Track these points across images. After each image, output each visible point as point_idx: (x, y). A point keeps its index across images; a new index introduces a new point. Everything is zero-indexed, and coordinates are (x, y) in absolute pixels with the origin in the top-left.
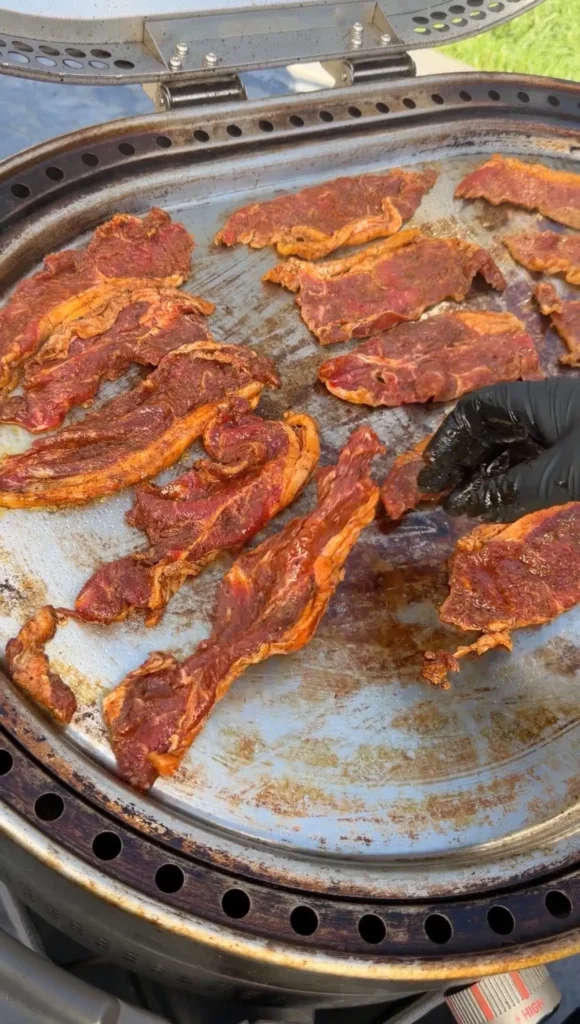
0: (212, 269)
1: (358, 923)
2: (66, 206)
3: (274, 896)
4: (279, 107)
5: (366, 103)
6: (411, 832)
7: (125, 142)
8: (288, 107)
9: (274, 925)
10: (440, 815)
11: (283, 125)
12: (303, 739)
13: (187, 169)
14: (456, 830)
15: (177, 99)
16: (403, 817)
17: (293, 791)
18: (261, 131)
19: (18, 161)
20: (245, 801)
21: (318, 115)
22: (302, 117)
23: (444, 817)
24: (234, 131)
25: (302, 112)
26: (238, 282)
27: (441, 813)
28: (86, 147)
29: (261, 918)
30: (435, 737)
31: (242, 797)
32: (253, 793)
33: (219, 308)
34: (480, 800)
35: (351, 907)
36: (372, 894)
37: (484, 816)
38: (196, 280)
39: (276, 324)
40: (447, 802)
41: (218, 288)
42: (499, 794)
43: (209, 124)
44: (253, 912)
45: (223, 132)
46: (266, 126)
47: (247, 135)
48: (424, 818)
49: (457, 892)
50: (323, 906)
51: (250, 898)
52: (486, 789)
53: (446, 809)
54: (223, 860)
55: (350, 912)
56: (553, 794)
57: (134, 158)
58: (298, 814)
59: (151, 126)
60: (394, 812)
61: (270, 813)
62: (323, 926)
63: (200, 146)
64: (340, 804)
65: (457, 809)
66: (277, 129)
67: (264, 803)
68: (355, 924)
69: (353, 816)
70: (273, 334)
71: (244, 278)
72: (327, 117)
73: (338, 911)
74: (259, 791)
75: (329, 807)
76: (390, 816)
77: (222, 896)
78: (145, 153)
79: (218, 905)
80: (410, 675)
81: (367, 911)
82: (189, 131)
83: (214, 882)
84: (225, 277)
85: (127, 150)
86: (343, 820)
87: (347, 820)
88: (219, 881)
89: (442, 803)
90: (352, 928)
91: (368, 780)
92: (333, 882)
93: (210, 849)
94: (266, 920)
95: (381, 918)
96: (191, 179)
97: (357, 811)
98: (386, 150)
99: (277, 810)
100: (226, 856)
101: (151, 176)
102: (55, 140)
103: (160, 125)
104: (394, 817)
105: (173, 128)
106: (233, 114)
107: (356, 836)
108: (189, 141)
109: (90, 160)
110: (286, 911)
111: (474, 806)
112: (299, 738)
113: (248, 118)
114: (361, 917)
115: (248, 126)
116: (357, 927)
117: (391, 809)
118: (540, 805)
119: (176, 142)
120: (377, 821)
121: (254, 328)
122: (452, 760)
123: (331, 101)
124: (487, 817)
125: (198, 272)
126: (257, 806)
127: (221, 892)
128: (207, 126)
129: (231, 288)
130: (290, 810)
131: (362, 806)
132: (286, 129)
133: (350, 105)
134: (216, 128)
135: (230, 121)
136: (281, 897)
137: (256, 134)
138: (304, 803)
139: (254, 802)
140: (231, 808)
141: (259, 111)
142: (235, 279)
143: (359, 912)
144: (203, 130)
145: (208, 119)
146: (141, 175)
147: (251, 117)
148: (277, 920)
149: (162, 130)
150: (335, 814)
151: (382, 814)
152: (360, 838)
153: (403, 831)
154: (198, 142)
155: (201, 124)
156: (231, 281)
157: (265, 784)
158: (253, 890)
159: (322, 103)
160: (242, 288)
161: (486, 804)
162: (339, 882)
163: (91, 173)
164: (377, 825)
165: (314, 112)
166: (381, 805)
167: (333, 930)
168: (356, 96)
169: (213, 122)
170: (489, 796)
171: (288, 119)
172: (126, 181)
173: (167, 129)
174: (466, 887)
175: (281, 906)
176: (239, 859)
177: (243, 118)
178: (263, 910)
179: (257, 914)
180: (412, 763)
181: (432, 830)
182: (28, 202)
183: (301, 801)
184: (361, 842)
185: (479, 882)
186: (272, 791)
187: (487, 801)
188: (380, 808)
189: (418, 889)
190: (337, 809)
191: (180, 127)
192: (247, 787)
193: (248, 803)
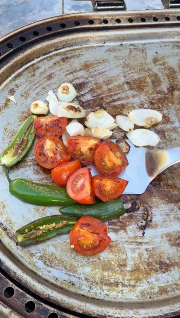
0: (96, 68)
1: (49, 314)
2: (51, 40)
3: (24, 294)
4: (137, 14)
5: (173, 16)
6: (91, 286)
7: (77, 21)
8: (141, 14)
9: (18, 305)
10: (104, 284)
11: (137, 21)
12: (64, 241)
13: (98, 32)
14: (108, 291)
15: (99, 8)
16: (89, 280)
17: (53, 258)
18: (128, 22)
19: (37, 23)
20: (35, 256)
21: (152, 19)
22: (146, 19)
23: (105, 285)
24: (118, 21)
25: (146, 17)
26: (104, 74)
27: (105, 283)
28: (63, 21)
29: (16, 301)
30: (113, 255)
31: (35, 255)
32: (39, 255)
33: (93, 82)
34: (122, 283)
35: (49, 308)
36: (61, 305)
37: (121, 289)
38: (89, 71)
39: (112, 91)
40: (109, 280)
41: (96, 75)
42: (130, 283)
43: (110, 18)
44: (14, 298)
45: (114, 21)
46: (131, 20)
47: (122, 23)
48: (97, 283)
49: (94, 315)
50: (39, 304)
51: (15, 292)
52: (126, 280)
53: (107, 282)
54: (14, 275)
55: (48, 310)
56: (152, 290)
57: (79, 27)
58: (52, 267)
59: (88, 16)
60: (87, 277)
61: (42, 263)
62: (36, 311)
63: (104, 25)
64: (68, 268)
65: (111, 284)
66: (134, 22)
67: (41, 259)
68: (48, 315)
69: (71, 274)
70: (109, 94)
71: (107, 73)
72: (155, 19)
73: (44, 308)
74: (42, 254)
75: (64, 268)
76: (85, 278)
77: (5, 288)
78: (83, 25)
79: (3, 291)
80: (112, 229)
81: (54, 311)
82: (101, 19)
83: (5, 282)
84: (100, 71)
85: (77, 24)
86: (67, 274)
87: (68, 274)
88: (7, 283)
89: (106, 280)
90: (46, 316)
91: (82, 263)
92: (49, 296)
93: (11, 270)
94: (17, 302)
95: (58, 316)
96: (98, 36)
97: (73, 273)
98: (177, 34)
99: (45, 263)
100: (15, 274)
101: (84, 33)
102: (52, 18)
103: (92, 16)
104: (86, 279)
105: (96, 17)
106: (119, 15)
107: (69, 281)
108: (100, 23)
109: (63, 26)
110: (26, 301)
111: (118, 284)
112: (63, 240)
113: (125, 17)
114: (51, 313)
115: (124, 20)
116: (48, 316)
117: (86, 276)
118: (145, 292)
119: (96, 23)
120: (79, 278)
121: (103, 91)
122: (116, 265)
123: (159, 14)
124: (122, 290)
125: (91, 68)
126: (39, 259)
127: (6, 287)
128: (109, 18)
129: (100, 75)
130: (50, 264)
131: (76, 271)
132: (138, 22)
133: (166, 16)
134: (112, 19)
135: (117, 17)
136: (25, 295)
137: (126, 23)
138: (55, 264)
139: (38, 258)
140: (29, 257)
141: (130, 15)
142: (103, 73)
143: (51, 311)
144: (107, 19)
145: (109, 16)
146: (81, 32)
147: (126, 17)
148: (21, 303)
149: (92, 18)
150: (65, 271)
151: (82, 277)
152: (70, 282)
153: (88, 285)
154: (103, 23)
155: (106, 17)
156: (101, 73)
157: (44, 253)
158: (17, 290)
159: (155, 14)
160: (105, 76)
161: (123, 285)
162: (51, 297)
163: (62, 30)
164: (79, 280)
165: (151, 17)
166: (83, 274)
167: (39, 314)
168: (169, 13)
169: (111, 17)
170: (126, 283)
171: (140, 19)
172: (75, 34)
173: (94, 18)
174: (98, 315)
175: (25, 299)
176: (19, 277)
177: (123, 17)
178: (18, 298)
179: (15, 299)
180: (101, 261)
181: (98, 288)
182: (37, 37)
183: (55, 263)
184: (71, 284)
185: (103, 315)
186: (46, 256)
187: (124, 284)
188: (82, 274)
189: (79, 309)
190: (66, 270)
191: (99, 18)
192: (38, 252)
193: (36, 257)
